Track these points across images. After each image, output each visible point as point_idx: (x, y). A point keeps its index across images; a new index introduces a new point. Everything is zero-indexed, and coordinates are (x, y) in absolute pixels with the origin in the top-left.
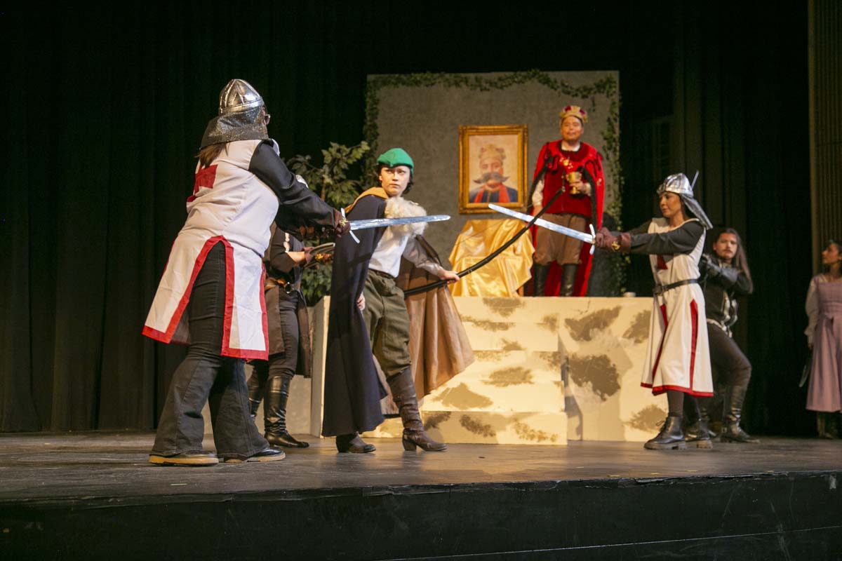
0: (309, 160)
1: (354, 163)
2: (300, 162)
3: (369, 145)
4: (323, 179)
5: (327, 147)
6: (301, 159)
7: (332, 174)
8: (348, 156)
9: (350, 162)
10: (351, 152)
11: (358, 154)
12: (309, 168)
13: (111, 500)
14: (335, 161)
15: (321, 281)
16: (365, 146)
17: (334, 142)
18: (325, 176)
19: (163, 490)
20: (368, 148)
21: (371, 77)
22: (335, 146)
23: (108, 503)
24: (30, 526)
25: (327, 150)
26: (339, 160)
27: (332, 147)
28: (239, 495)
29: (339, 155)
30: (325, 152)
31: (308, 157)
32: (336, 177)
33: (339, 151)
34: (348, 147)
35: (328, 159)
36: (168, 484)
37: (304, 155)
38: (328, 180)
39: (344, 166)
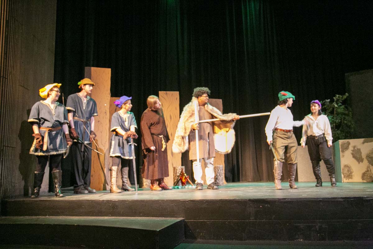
0: (330, 101)
1: (344, 100)
2: (327, 102)
3: (348, 94)
4: (334, 106)
5: (335, 96)
6: (327, 101)
7: (337, 104)
8: (342, 98)
9: (343, 100)
10: (343, 97)
11: (345, 97)
12: (330, 103)
13: (287, 199)
14: (338, 100)
15: (337, 136)
16: (347, 94)
17: (337, 94)
18: (335, 105)
19: (301, 197)
20: (348, 95)
21: (346, 74)
22: (338, 96)
23: (286, 200)
24: (266, 205)
25: (335, 97)
26: (339, 100)
27: (336, 96)
28: (323, 199)
29: (339, 98)
30: (334, 98)
31: (329, 100)
32: (339, 105)
33: (339, 97)
34: (341, 95)
35: (335, 100)
36: (301, 195)
37: (328, 99)
38: (336, 106)
39: (341, 101)
